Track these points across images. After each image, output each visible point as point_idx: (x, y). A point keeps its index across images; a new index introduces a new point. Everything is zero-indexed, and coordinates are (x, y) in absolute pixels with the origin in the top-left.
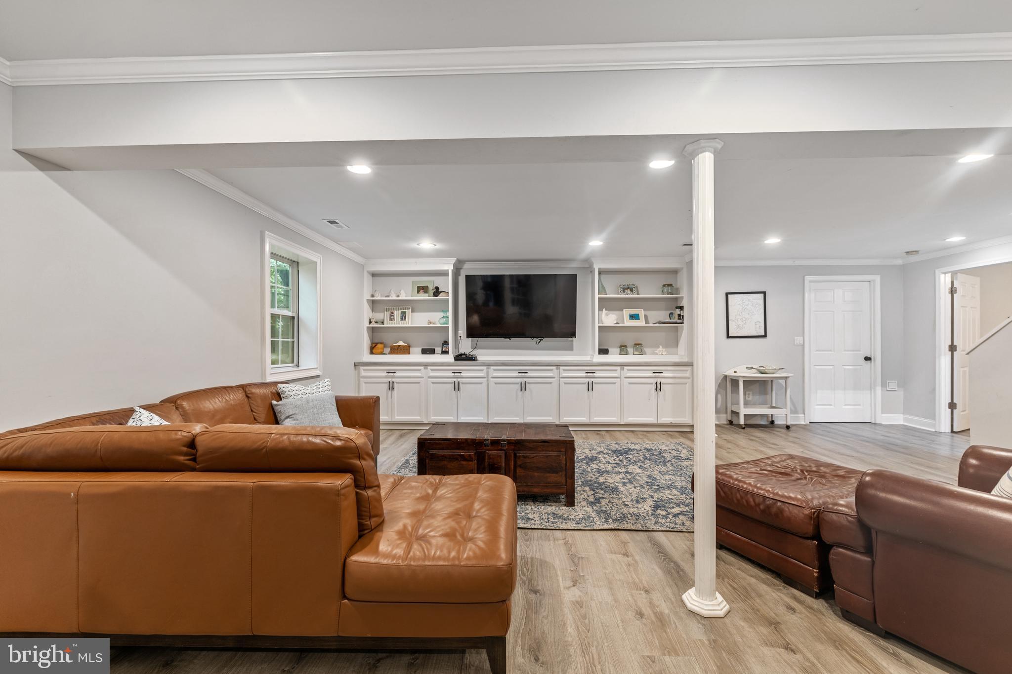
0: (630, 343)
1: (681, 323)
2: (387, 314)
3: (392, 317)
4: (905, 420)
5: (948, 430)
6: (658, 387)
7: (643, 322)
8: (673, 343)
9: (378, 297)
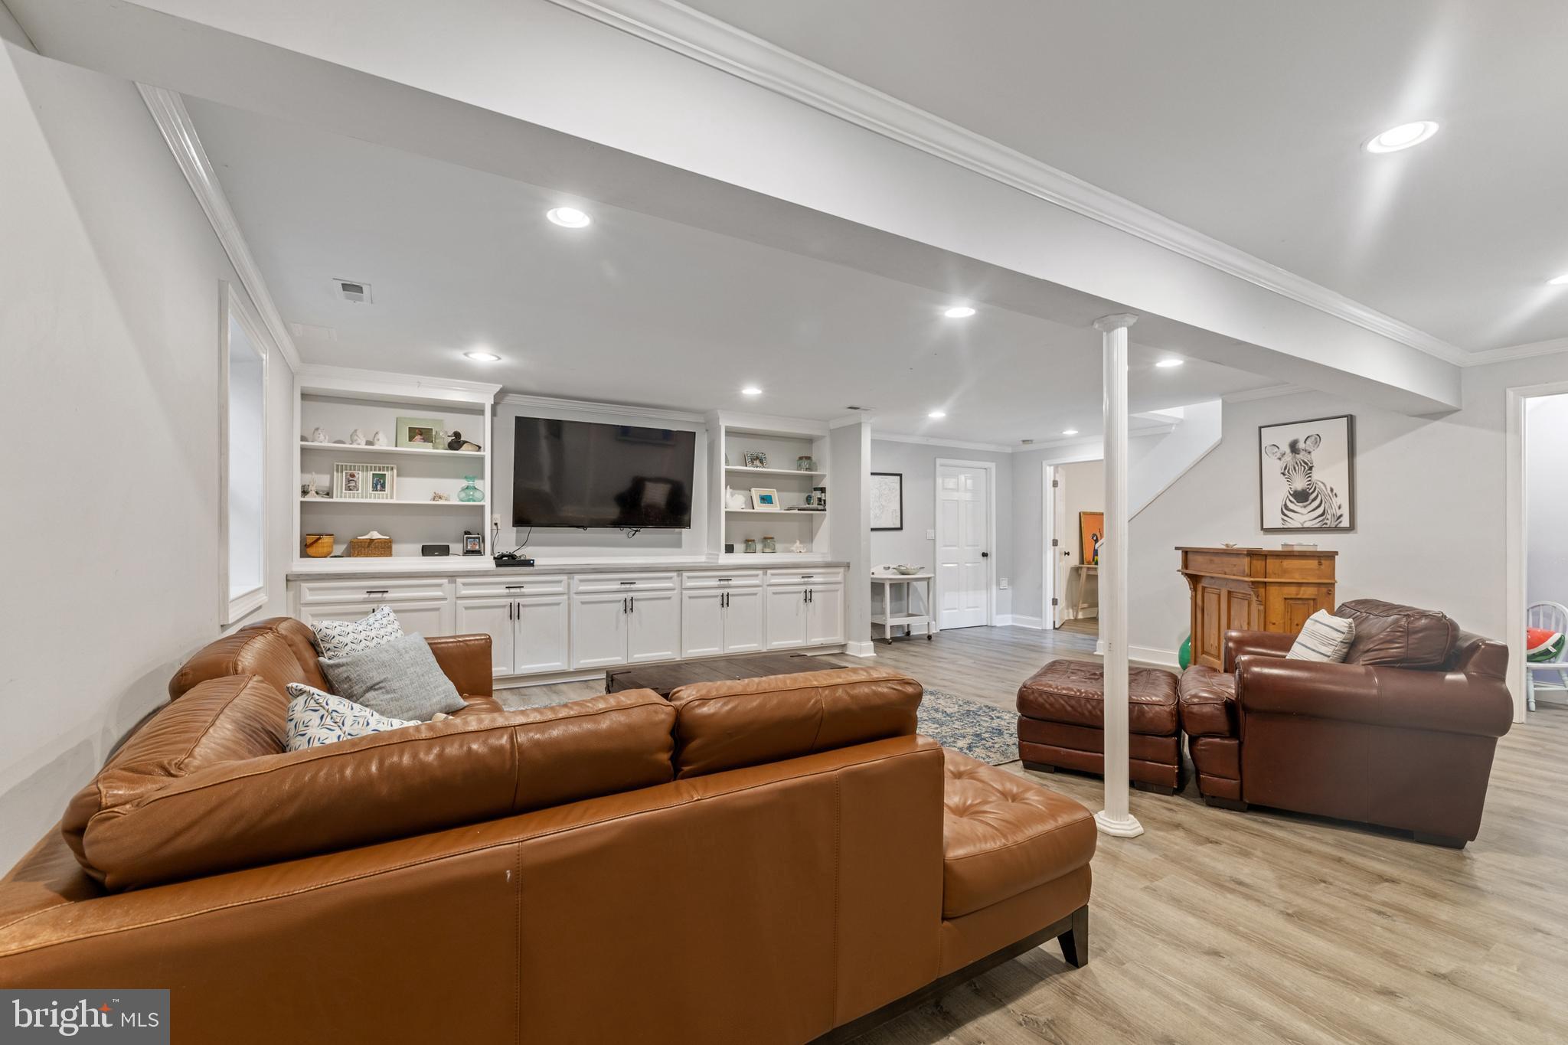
0: (757, 536)
1: (823, 510)
2: (340, 479)
3: (352, 484)
4: (1014, 620)
5: (1052, 628)
6: (808, 597)
7: (776, 507)
8: (808, 537)
9: (322, 442)
